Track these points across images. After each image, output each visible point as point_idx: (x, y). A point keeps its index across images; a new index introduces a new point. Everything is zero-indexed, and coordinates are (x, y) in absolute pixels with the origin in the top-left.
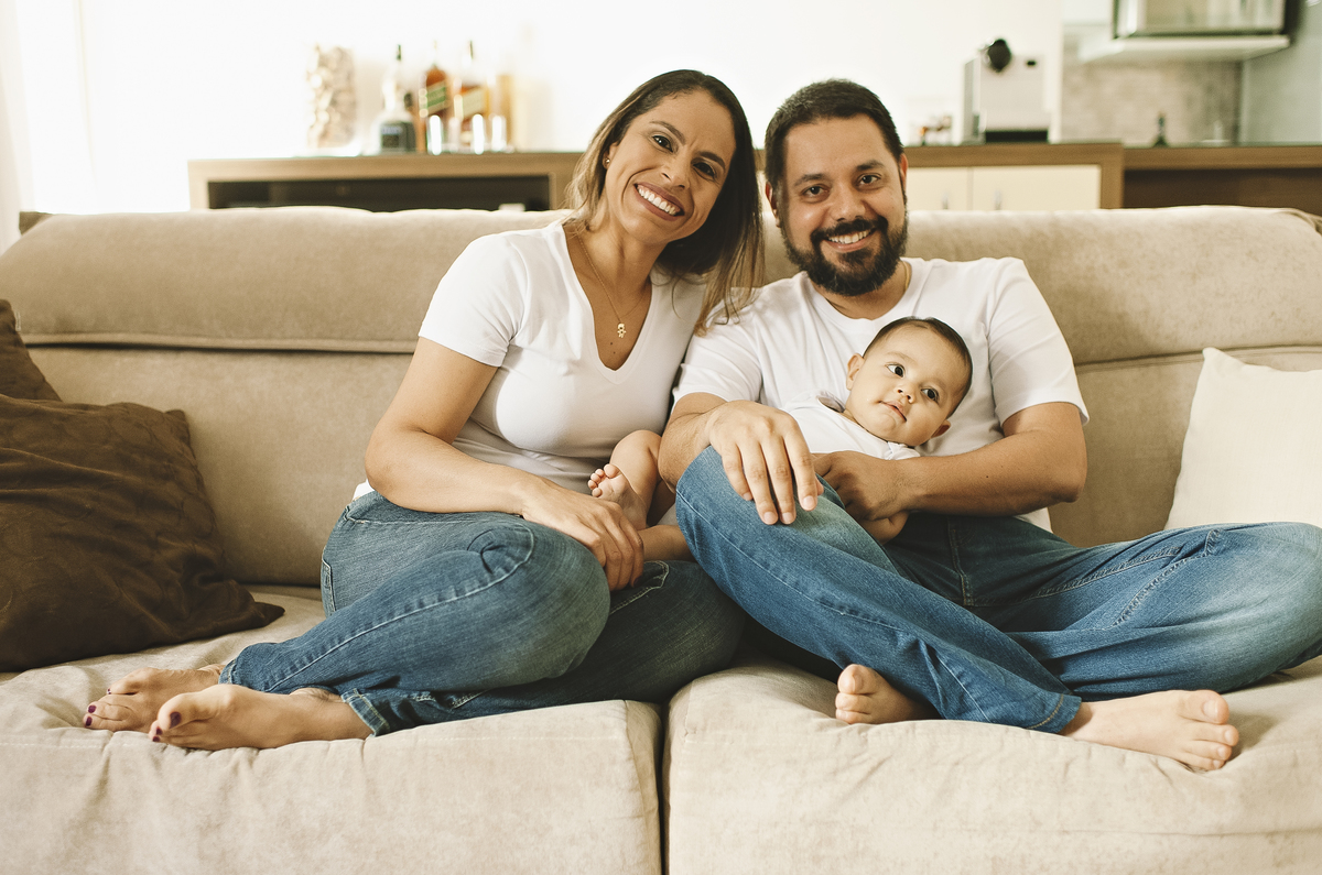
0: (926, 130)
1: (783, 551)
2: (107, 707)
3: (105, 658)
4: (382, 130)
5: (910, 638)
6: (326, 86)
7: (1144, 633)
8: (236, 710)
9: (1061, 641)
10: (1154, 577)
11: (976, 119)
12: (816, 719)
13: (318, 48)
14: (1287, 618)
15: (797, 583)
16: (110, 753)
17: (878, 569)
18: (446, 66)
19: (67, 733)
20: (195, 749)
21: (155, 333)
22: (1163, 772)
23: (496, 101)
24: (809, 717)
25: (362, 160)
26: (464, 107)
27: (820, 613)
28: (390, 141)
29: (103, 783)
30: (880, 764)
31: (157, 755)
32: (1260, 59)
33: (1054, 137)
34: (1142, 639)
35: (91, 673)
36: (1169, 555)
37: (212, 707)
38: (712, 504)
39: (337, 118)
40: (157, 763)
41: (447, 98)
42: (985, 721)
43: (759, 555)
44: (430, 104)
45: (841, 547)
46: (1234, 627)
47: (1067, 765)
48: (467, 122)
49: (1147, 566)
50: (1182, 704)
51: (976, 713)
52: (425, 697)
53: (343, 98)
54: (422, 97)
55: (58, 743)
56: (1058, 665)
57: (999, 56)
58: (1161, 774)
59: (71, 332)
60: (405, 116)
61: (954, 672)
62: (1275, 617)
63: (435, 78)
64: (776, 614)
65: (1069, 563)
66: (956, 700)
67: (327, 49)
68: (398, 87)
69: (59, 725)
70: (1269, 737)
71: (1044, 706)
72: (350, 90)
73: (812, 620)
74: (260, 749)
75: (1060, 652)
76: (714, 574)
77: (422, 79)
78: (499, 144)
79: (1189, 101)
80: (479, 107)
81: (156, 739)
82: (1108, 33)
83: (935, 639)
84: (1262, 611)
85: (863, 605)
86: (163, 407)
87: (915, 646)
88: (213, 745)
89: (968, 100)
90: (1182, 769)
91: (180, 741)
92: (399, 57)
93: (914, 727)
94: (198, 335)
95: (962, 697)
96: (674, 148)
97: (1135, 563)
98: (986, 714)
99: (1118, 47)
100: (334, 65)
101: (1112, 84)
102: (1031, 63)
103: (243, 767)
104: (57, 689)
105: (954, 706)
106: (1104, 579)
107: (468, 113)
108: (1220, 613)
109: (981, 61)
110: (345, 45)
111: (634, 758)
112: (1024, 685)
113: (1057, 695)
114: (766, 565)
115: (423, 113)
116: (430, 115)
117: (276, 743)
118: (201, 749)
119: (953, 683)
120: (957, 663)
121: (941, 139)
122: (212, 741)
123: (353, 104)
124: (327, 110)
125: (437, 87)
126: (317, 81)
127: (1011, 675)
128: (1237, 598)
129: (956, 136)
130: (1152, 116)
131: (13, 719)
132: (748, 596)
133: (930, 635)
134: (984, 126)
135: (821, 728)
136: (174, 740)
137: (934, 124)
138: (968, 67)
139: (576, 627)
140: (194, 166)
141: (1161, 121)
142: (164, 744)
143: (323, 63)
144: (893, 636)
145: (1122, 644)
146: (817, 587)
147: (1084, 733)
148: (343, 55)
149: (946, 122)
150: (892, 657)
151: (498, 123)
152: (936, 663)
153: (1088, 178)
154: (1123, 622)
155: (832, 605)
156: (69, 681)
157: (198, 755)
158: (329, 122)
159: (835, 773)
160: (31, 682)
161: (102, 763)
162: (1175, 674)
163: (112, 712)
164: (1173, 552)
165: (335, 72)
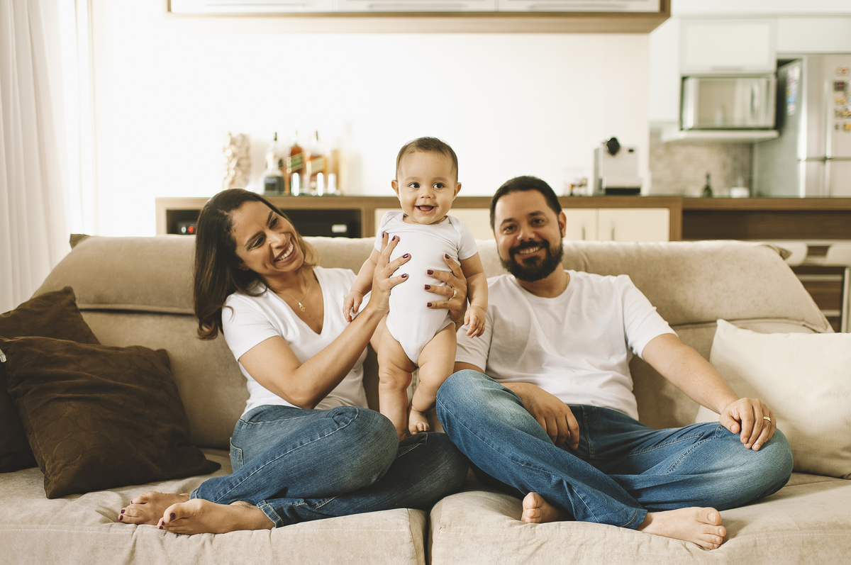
0: (573, 186)
1: (492, 431)
2: (131, 510)
3: (128, 487)
4: (265, 181)
5: (558, 478)
6: (234, 155)
7: (682, 478)
8: (203, 512)
9: (640, 481)
10: (689, 448)
11: (601, 181)
12: (508, 521)
13: (230, 134)
14: (755, 474)
15: (499, 449)
16: (137, 536)
17: (542, 441)
18: (302, 144)
19: (113, 526)
20: (181, 534)
21: (149, 305)
22: (688, 550)
23: (330, 165)
24: (505, 519)
26: (312, 168)
27: (511, 464)
28: (269, 187)
29: (133, 552)
30: (542, 545)
31: (162, 537)
32: (763, 142)
33: (645, 192)
34: (680, 481)
35: (122, 495)
36: (698, 436)
37: (192, 510)
38: (455, 406)
39: (240, 173)
40: (162, 542)
41: (302, 162)
42: (597, 522)
43: (480, 433)
44: (292, 166)
45: (522, 429)
46: (728, 477)
47: (639, 546)
48: (314, 175)
49: (687, 442)
50: (698, 515)
51: (592, 518)
52: (302, 503)
53: (244, 162)
54: (288, 162)
55: (109, 531)
56: (638, 493)
57: (613, 146)
58: (687, 551)
59: (102, 303)
60: (279, 173)
61: (581, 496)
62: (749, 473)
63: (296, 151)
64: (488, 464)
65: (646, 438)
66: (582, 511)
67: (235, 134)
68: (275, 157)
69: (109, 522)
70: (743, 531)
71: (627, 515)
72: (248, 158)
73: (507, 468)
74: (215, 534)
75: (638, 486)
76: (456, 442)
77: (288, 151)
78: (332, 190)
79: (724, 165)
80: (320, 168)
81: (161, 528)
82: (677, 128)
83: (571, 479)
84: (743, 469)
85: (534, 461)
86: (155, 348)
87: (560, 482)
88: (190, 532)
89: (596, 170)
90: (698, 548)
91: (173, 529)
92: (276, 139)
93: (560, 525)
94: (173, 306)
95: (585, 509)
97: (680, 440)
98: (597, 519)
99: (683, 135)
100: (239, 143)
101: (681, 154)
102: (631, 151)
103: (208, 544)
104: (104, 503)
105: (581, 514)
106: (665, 447)
107: (315, 170)
108: (721, 469)
109: (603, 149)
110: (245, 132)
111: (413, 541)
112: (617, 504)
113: (635, 509)
114: (484, 439)
115: (289, 170)
116: (293, 172)
117: (223, 530)
118: (184, 534)
119: (580, 502)
120: (583, 492)
121: (582, 191)
122: (190, 529)
123: (249, 166)
124: (234, 169)
125: (297, 157)
126: (229, 153)
127: (610, 498)
128: (730, 462)
129: (590, 190)
130: (702, 174)
131: (85, 518)
132: (473, 455)
133: (569, 477)
134: (605, 184)
135: (511, 525)
136: (170, 529)
137: (577, 183)
138: (596, 151)
139: (382, 451)
140: (159, 201)
141: (708, 177)
142: (165, 531)
143: (233, 142)
144: (549, 477)
145: (670, 483)
146: (509, 451)
147: (648, 529)
148: (244, 138)
149: (584, 182)
150: (549, 488)
151: (331, 178)
152: (572, 492)
154: (672, 471)
155: (517, 461)
156: (111, 499)
157: (183, 537)
158: (236, 175)
159: (518, 549)
160: (90, 499)
161: (133, 541)
162: (697, 500)
163: (133, 513)
164: (700, 435)
165: (239, 147)
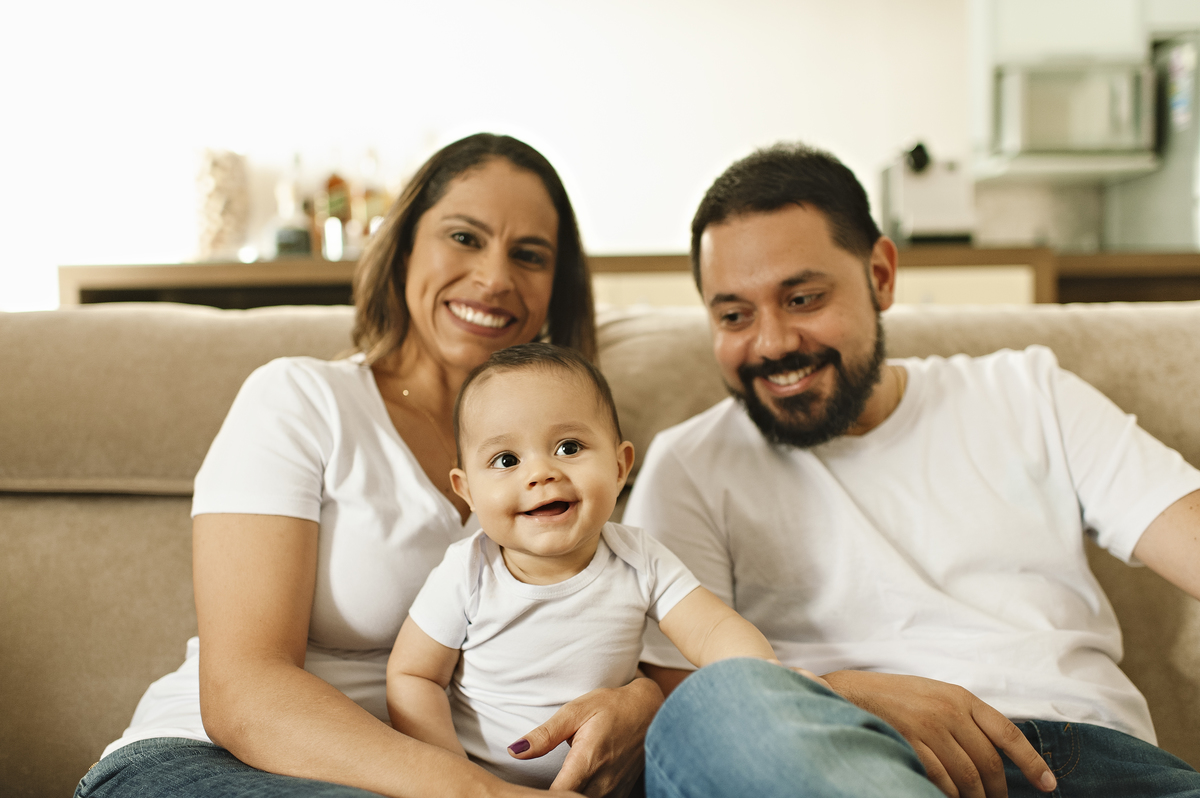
4: (279, 237)
6: (219, 189)
13: (210, 153)
18: (346, 171)
25: (258, 265)
26: (365, 210)
28: (286, 248)
39: (230, 224)
41: (347, 201)
44: (329, 207)
48: (367, 224)
53: (238, 204)
54: (322, 202)
57: (919, 159)
60: (303, 223)
63: (335, 184)
67: (220, 153)
68: (296, 193)
72: (244, 193)
77: (321, 185)
80: (379, 209)
89: (886, 202)
92: (298, 163)
96: (481, 243)
100: (227, 169)
102: (950, 168)
107: (368, 214)
109: (900, 167)
110: (238, 151)
115: (321, 214)
116: (328, 217)
124: (220, 214)
125: (337, 192)
126: (210, 184)
140: (65, 272)
143: (215, 164)
148: (236, 160)
153: (1018, 282)
165: (228, 176)
